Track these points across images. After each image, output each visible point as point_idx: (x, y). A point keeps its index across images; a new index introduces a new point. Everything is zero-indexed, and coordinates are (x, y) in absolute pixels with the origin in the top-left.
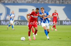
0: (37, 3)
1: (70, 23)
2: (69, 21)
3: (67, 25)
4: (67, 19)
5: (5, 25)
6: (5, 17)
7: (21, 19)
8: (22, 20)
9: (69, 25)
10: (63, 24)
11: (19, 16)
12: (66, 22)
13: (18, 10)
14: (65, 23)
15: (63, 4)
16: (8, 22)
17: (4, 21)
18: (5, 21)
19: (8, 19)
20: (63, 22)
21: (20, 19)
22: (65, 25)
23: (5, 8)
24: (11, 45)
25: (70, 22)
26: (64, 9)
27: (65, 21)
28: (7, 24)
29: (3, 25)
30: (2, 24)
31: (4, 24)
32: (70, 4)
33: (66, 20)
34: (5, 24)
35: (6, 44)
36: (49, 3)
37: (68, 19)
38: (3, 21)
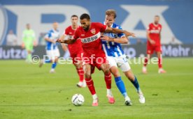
1: (182, 52)
3: (172, 56)
4: (173, 40)
5: (3, 59)
6: (3, 36)
9: (178, 57)
11: (42, 35)
12: (170, 48)
13: (39, 18)
14: (167, 53)
16: (12, 51)
17: (1, 50)
18: (3, 49)
20: (164, 48)
22: (167, 56)
25: (181, 49)
27: (167, 46)
33: (170, 44)
37: (177, 41)
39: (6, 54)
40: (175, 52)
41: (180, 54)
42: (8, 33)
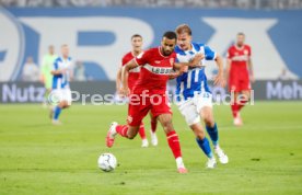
0: (153, 6)
1: (298, 92)
2: (295, 84)
3: (283, 99)
4: (284, 73)
5: (17, 102)
7: (86, 75)
8: (91, 78)
9: (292, 99)
10: (269, 95)
11: (79, 65)
12: (279, 85)
13: (72, 39)
14: (274, 93)
15: (268, 9)
16: (32, 89)
17: (14, 87)
18: (18, 87)
19: (29, 77)
20: (270, 86)
21: (81, 77)
22: (275, 98)
23: (18, 28)
24: (47, 188)
25: (296, 87)
26: (271, 33)
27: (274, 83)
28: (25, 98)
29: (9, 101)
30: (5, 98)
31: (13, 98)
32: (297, 7)
33: (280, 80)
34: (20, 98)
35: (24, 187)
36: (206, 5)
37: (290, 75)
38: (10, 84)
39: (22, 95)
40: (287, 91)
41: (295, 95)
42: (25, 61)
